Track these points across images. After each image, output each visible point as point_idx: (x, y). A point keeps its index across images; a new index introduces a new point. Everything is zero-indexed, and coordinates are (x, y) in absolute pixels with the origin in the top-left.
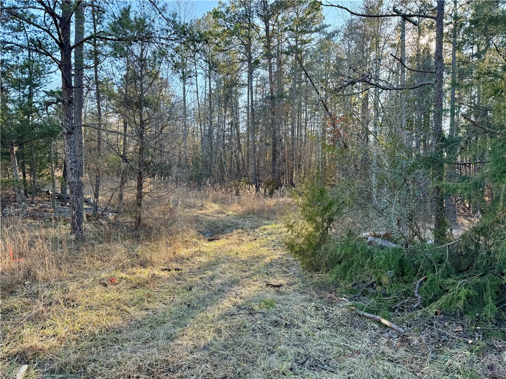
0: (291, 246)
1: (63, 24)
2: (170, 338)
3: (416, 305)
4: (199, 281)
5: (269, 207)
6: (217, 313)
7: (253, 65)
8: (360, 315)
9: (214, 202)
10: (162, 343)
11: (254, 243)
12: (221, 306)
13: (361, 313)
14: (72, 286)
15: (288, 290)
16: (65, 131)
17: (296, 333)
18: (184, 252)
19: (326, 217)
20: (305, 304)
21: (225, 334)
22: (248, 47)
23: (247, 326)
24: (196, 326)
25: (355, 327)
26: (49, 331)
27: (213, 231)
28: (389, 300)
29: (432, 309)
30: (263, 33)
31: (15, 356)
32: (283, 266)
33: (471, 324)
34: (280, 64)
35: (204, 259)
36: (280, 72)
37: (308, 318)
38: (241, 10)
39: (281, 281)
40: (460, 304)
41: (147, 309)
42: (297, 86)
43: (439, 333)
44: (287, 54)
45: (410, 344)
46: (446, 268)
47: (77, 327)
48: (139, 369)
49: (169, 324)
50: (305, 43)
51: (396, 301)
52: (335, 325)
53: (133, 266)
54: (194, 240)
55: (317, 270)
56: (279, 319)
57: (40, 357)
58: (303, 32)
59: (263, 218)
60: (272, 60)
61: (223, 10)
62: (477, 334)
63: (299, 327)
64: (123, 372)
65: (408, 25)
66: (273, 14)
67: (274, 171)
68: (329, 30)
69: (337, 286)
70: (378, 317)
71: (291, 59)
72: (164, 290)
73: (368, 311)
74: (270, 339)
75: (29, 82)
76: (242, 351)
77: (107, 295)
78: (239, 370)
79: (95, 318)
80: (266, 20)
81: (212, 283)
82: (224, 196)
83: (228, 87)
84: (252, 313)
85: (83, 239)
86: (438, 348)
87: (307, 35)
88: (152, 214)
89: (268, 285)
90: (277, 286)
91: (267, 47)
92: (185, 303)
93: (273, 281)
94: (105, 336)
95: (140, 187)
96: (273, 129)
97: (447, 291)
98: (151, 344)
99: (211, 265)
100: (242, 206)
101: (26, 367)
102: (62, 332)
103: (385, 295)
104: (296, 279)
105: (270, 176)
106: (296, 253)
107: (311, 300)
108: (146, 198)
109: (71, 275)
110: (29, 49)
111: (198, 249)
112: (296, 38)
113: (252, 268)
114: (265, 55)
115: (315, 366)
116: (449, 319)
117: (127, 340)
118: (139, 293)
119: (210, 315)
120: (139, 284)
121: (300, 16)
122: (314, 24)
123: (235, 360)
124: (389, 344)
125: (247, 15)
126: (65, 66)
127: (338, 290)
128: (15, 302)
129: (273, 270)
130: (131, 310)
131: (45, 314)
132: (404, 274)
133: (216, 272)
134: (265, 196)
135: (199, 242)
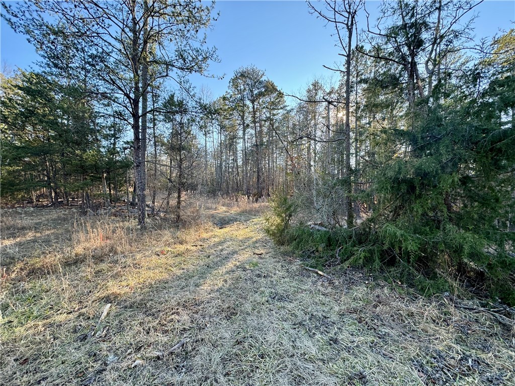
0: (268, 231)
1: (135, 103)
2: (197, 285)
3: (337, 263)
4: (214, 252)
5: (255, 208)
6: (224, 270)
7: (246, 127)
8: (306, 269)
9: (223, 205)
10: (192, 288)
11: (246, 229)
12: (227, 267)
13: (307, 268)
14: (138, 256)
15: (266, 256)
16: (135, 164)
17: (270, 281)
18: (205, 235)
19: (287, 213)
20: (276, 264)
21: (229, 282)
22: (243, 117)
23: (242, 277)
24: (212, 278)
25: (304, 276)
26: (124, 283)
27: (223, 223)
28: (322, 260)
29: (346, 265)
30: (251, 109)
31: (103, 299)
32: (264, 243)
33: (367, 272)
34: (261, 127)
35: (217, 240)
36: (261, 132)
37: (277, 272)
38: (238, 96)
39: (262, 251)
40: (361, 261)
41: (183, 269)
42: (271, 139)
43: (350, 278)
44: (265, 121)
45: (334, 285)
46: (353, 241)
47: (141, 280)
48: (179, 304)
49: (197, 277)
50: (275, 115)
51: (326, 261)
52: (292, 275)
53: (175, 244)
54: (211, 228)
55: (283, 244)
56: (260, 273)
57: (119, 299)
58: (274, 109)
59: (252, 215)
60: (257, 125)
61: (229, 96)
62: (370, 278)
63: (272, 277)
64: (169, 306)
65: (331, 106)
66: (257, 99)
67: (258, 187)
68: (288, 108)
69: (294, 253)
70: (316, 270)
71: (267, 124)
72: (193, 258)
73: (311, 267)
74: (255, 285)
75: (114, 135)
76: (239, 292)
77: (159, 261)
78: (237, 303)
79: (152, 275)
80: (253, 102)
81: (222, 253)
82: (229, 202)
83: (231, 139)
84: (245, 270)
85: (145, 228)
86: (349, 286)
87: (276, 111)
88: (186, 213)
89: (254, 254)
90: (260, 254)
91: (254, 117)
92: (206, 265)
93: (257, 252)
94: (158, 285)
95: (179, 197)
96: (257, 163)
97: (354, 254)
98: (186, 289)
99: (221, 243)
100: (239, 208)
101: (110, 305)
102: (132, 283)
103: (320, 257)
104: (271, 250)
105: (256, 190)
106: (271, 235)
107: (279, 262)
108: (183, 204)
109: (138, 250)
110: (114, 116)
111: (213, 234)
112: (270, 112)
113: (245, 244)
114: (252, 122)
115: (281, 299)
116: (355, 270)
117: (171, 287)
118: (178, 259)
119: (221, 272)
120: (178, 254)
121: (272, 100)
122: (280, 105)
123: (235, 297)
124: (322, 285)
125: (242, 99)
126: (135, 127)
127: (294, 255)
128: (103, 266)
129: (257, 245)
130: (174, 269)
131: (122, 273)
132: (330, 245)
133: (224, 247)
134: (253, 202)
135: (214, 229)
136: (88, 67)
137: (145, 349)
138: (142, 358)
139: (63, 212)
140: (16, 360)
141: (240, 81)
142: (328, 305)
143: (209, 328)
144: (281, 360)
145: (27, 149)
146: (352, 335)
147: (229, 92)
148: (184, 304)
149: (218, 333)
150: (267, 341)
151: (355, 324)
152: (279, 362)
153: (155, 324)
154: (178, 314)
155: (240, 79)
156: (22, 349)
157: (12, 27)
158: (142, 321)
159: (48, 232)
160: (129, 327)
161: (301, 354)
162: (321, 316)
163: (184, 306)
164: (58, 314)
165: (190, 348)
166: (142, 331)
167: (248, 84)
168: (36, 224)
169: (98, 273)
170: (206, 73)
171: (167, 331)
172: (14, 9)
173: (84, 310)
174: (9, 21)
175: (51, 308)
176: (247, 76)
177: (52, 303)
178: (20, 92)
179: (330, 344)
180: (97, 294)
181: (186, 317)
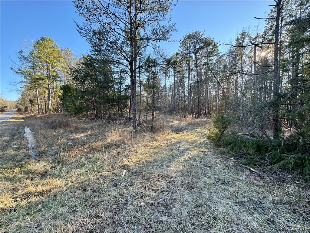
0: (209, 137)
2: (168, 167)
3: (267, 164)
4: (175, 148)
5: (197, 122)
6: (183, 160)
7: (190, 70)
8: (240, 166)
9: (177, 120)
10: (165, 168)
11: (193, 135)
12: (184, 157)
13: (241, 165)
14: (135, 146)
15: (208, 154)
17: (214, 170)
18: (168, 137)
19: (224, 126)
20: (216, 159)
21: (187, 167)
22: (189, 65)
23: (195, 165)
24: (176, 163)
25: (238, 170)
26: (130, 160)
27: (178, 130)
28: (254, 161)
29: (276, 166)
30: (194, 59)
31: (122, 167)
32: (206, 145)
33: (297, 175)
34: (201, 69)
35: (175, 140)
36: (201, 73)
37: (218, 165)
38: (186, 51)
39: (205, 150)
40: (291, 166)
41: (159, 156)
42: (207, 77)
43: (280, 177)
44: (203, 65)
45: (265, 180)
46: (282, 149)
47: (138, 159)
48: (159, 176)
49: (167, 162)
50: (211, 60)
51: (257, 162)
52: (230, 169)
53: (153, 141)
54: (171, 133)
55: (220, 147)
56: (206, 164)
57: (129, 168)
58: (210, 56)
59: (195, 126)
60: (198, 68)
61: (180, 52)
62: (301, 180)
63: (214, 168)
64: (154, 176)
66: (198, 51)
67: (199, 109)
68: (221, 55)
69: (229, 153)
70: (249, 167)
71: (205, 67)
72: (163, 150)
73: (244, 164)
74: (204, 171)
76: (194, 174)
77: (146, 150)
78: (194, 181)
79: (143, 157)
80: (195, 54)
81: (180, 149)
82: (180, 118)
83: (181, 79)
84: (195, 161)
85: (138, 132)
86: (280, 183)
87: (211, 57)
88: (157, 124)
89: (200, 151)
90: (204, 152)
91: (196, 64)
92: (171, 155)
93: (202, 150)
94: (147, 164)
95: (153, 115)
96: (198, 93)
97: (284, 159)
98: (162, 168)
99: (178, 143)
100: (187, 122)
101: (125, 170)
102: (134, 161)
103: (251, 158)
104: (211, 150)
105: (197, 111)
106: (211, 140)
107: (218, 158)
108: (155, 119)
109: (135, 143)
111: (172, 137)
112: (207, 59)
113: (193, 145)
114: (195, 67)
115: (223, 183)
116: (284, 171)
117: (154, 166)
118: (155, 150)
119: (180, 160)
120: (155, 147)
121: (209, 51)
122: (215, 53)
123: (192, 177)
124: (255, 178)
125: (188, 53)
126: (131, 77)
127: (229, 155)
128: (120, 150)
129: (201, 146)
130: (154, 156)
131: (129, 155)
132: (260, 150)
133: (180, 145)
134: (196, 118)
135: (173, 134)
136: (109, 48)
137: (145, 197)
138: (144, 202)
139: (100, 122)
140: (91, 190)
141: (187, 42)
142: (262, 194)
143: (178, 193)
144: (229, 225)
145: (86, 92)
146: (288, 221)
147: (180, 50)
148: (162, 176)
149: (184, 197)
150: (217, 210)
151: (290, 213)
152: (228, 226)
153: (148, 185)
154: (159, 181)
155: (187, 40)
156: (92, 185)
157: (81, 35)
158: (141, 182)
159: (96, 131)
160: (135, 184)
161: (245, 225)
162: (257, 201)
163: (162, 178)
164: (104, 171)
165: (169, 203)
166: (142, 187)
167: (192, 43)
168: (91, 127)
169: (118, 153)
170: (169, 40)
171: (154, 190)
172: (82, 26)
173: (114, 171)
174: (80, 32)
175: (101, 168)
176: (192, 38)
177: (101, 166)
178: (83, 65)
179: (269, 224)
180: (119, 164)
181: (164, 184)
